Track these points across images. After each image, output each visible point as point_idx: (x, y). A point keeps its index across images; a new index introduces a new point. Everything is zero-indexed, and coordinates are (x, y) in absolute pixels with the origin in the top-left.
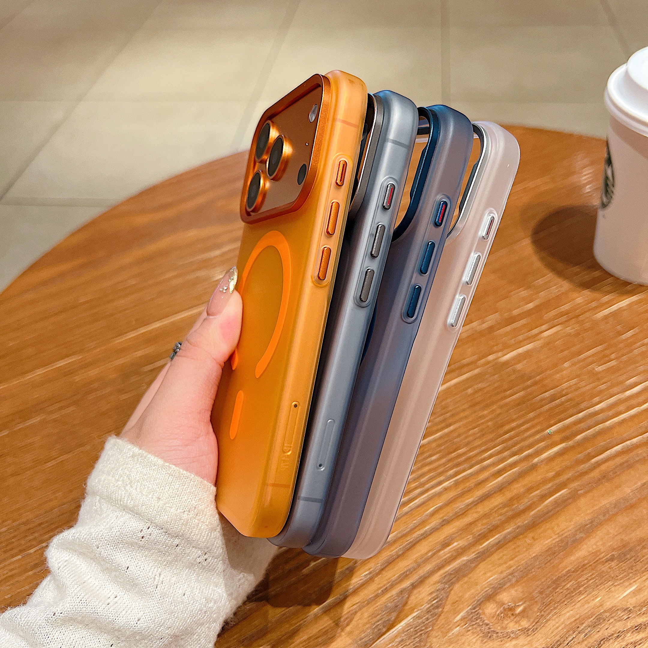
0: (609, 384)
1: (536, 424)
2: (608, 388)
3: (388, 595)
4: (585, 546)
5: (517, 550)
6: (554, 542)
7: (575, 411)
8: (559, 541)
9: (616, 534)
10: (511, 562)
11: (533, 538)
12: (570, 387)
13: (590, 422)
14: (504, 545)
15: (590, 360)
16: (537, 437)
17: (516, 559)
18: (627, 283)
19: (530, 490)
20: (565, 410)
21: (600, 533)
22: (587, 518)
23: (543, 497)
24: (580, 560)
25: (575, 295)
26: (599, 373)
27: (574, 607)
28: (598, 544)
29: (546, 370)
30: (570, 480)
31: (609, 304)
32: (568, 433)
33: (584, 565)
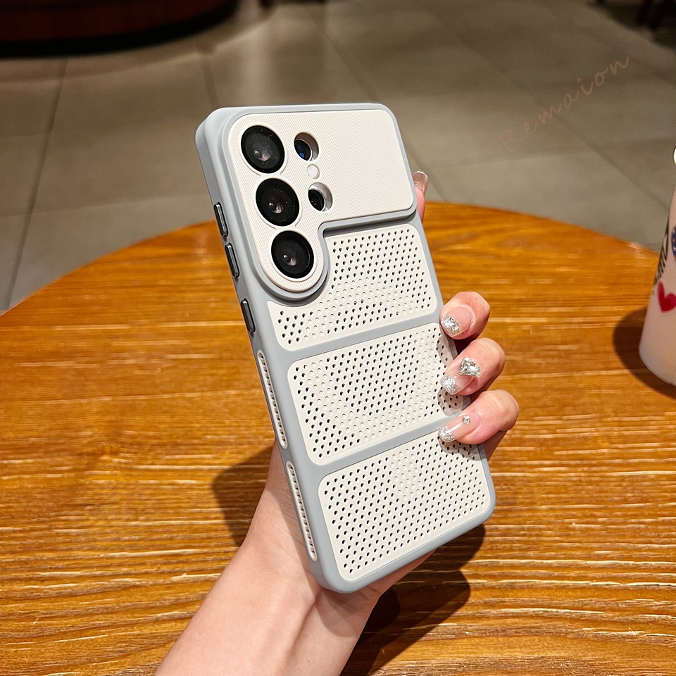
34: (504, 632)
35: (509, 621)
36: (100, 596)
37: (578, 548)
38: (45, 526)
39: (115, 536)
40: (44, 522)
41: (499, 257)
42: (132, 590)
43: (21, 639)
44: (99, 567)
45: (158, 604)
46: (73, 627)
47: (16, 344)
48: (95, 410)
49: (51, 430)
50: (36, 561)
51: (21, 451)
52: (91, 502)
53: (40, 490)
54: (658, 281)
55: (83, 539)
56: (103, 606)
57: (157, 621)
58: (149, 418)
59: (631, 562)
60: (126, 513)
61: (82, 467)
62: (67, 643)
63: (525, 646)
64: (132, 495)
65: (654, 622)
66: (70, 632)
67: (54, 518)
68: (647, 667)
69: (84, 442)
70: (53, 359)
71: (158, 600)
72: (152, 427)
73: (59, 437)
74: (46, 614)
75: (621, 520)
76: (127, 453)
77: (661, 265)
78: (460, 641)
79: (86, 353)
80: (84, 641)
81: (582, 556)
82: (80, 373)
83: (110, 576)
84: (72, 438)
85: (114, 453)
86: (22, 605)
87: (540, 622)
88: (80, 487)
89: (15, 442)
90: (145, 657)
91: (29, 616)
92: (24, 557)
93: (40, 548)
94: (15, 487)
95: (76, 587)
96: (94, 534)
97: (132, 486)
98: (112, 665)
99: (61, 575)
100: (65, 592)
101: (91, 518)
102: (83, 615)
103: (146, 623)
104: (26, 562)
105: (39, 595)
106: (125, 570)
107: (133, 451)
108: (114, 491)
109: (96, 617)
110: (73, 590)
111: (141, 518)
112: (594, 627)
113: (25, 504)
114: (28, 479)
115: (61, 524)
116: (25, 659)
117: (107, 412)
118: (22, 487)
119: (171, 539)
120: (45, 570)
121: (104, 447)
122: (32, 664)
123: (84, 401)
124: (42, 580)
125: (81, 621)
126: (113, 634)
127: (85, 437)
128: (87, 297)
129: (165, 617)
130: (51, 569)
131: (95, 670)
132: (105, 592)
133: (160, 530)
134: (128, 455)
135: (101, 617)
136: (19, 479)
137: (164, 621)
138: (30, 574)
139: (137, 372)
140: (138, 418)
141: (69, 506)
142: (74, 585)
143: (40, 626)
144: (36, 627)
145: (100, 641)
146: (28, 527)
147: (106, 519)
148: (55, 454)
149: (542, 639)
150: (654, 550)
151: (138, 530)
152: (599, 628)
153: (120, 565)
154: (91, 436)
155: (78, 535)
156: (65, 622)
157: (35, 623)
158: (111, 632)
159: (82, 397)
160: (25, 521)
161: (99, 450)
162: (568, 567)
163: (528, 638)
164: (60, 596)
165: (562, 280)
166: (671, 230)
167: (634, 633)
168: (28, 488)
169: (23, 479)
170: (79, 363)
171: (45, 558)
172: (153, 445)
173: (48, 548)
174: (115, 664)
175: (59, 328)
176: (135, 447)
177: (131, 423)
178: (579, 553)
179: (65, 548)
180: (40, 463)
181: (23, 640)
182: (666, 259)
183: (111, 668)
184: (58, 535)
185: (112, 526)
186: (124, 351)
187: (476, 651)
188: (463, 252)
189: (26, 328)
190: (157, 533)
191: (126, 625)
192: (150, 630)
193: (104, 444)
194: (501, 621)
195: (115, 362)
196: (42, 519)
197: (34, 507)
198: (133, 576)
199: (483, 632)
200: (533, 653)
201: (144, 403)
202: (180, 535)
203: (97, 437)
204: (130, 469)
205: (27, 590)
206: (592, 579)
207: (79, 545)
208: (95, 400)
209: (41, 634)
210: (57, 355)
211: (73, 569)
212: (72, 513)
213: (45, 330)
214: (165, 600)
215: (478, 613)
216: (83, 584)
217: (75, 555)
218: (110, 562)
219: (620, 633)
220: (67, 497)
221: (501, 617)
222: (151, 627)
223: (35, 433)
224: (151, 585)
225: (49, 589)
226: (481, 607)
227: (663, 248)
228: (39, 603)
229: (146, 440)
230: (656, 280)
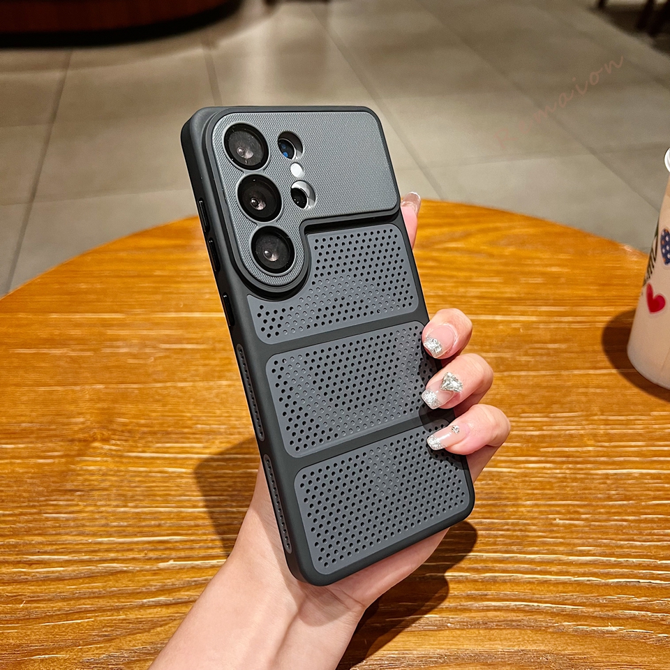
34: (486, 625)
35: (491, 614)
36: (87, 580)
37: (562, 544)
38: (35, 510)
39: (103, 522)
40: (34, 507)
41: (491, 255)
42: (119, 575)
43: (7, 621)
44: (86, 552)
45: (144, 589)
46: (59, 610)
47: (11, 330)
48: (88, 396)
49: (43, 415)
50: (25, 544)
51: (13, 436)
52: (81, 487)
53: (30, 475)
54: (647, 282)
55: (72, 524)
56: (90, 590)
57: (142, 606)
58: (141, 406)
59: (613, 559)
60: (115, 500)
61: (73, 453)
62: (53, 626)
63: (505, 639)
64: (122, 481)
65: (633, 618)
66: (56, 615)
67: (44, 503)
68: (626, 662)
69: (76, 428)
70: (47, 346)
71: (144, 586)
72: (143, 415)
73: (50, 423)
74: (33, 597)
75: (605, 517)
76: (119, 440)
77: (650, 267)
78: (441, 632)
79: (81, 341)
80: (70, 625)
81: (565, 551)
82: (73, 360)
83: (97, 561)
84: (64, 424)
85: (105, 440)
86: (9, 588)
87: (521, 616)
88: (70, 473)
89: (8, 427)
90: (130, 641)
91: (16, 599)
92: (13, 541)
93: (29, 532)
94: (7, 471)
95: (63, 571)
96: (83, 519)
97: (122, 473)
98: (97, 648)
99: (49, 559)
100: (52, 576)
101: (80, 503)
102: (71, 599)
103: (132, 608)
104: (15, 546)
105: (27, 579)
106: (112, 555)
107: (124, 438)
108: (104, 478)
109: (83, 601)
110: (61, 574)
111: (130, 504)
112: (575, 621)
113: (15, 488)
114: (18, 463)
115: (50, 509)
116: (11, 641)
117: (100, 400)
118: (13, 472)
119: (159, 526)
120: (33, 554)
121: (95, 433)
122: (19, 646)
123: (78, 388)
124: (30, 564)
125: (68, 605)
126: (99, 619)
127: (76, 424)
128: (83, 286)
129: (151, 603)
130: (39, 553)
131: (80, 654)
132: (92, 577)
133: (149, 517)
134: (118, 442)
135: (88, 601)
136: (11, 464)
137: (150, 606)
138: (19, 558)
139: (131, 361)
140: (130, 406)
141: (59, 491)
142: (62, 569)
143: (27, 608)
144: (23, 609)
145: (85, 624)
146: (17, 511)
147: (95, 505)
148: (47, 440)
149: (523, 632)
150: (636, 547)
151: (126, 516)
152: (579, 623)
153: (108, 551)
154: (83, 423)
155: (67, 520)
156: (52, 605)
157: (22, 605)
158: (97, 616)
159: (76, 384)
160: (15, 505)
161: (90, 437)
162: (550, 562)
163: (509, 631)
164: (47, 580)
165: (553, 279)
166: (661, 232)
167: (614, 629)
168: (19, 473)
169: (14, 463)
170: (73, 350)
171: (33, 542)
172: (144, 433)
173: (37, 532)
174: (100, 647)
175: (54, 316)
176: (126, 434)
177: (123, 411)
178: (561, 549)
179: (54, 532)
180: (31, 448)
181: (9, 622)
182: (655, 260)
183: (96, 652)
184: (47, 519)
185: (101, 512)
186: (117, 340)
187: (457, 643)
188: (456, 250)
189: (21, 315)
190: (145, 519)
191: (111, 610)
192: (136, 615)
193: (95, 430)
194: (482, 614)
195: (108, 350)
196: (31, 504)
197: (25, 491)
198: (120, 562)
199: (465, 624)
200: (514, 646)
201: (136, 391)
202: (168, 522)
203: (89, 423)
204: (121, 457)
205: (15, 573)
206: (574, 574)
207: (68, 530)
208: (87, 387)
209: (28, 617)
210: (52, 342)
211: (62, 553)
212: (62, 498)
213: (41, 317)
214: (151, 586)
215: (461, 605)
216: (70, 569)
217: (64, 539)
218: (96, 548)
219: (599, 628)
220: (58, 483)
221: (483, 610)
222: (137, 612)
223: (28, 419)
224: (138, 571)
225: (37, 572)
226: (463, 600)
227: (652, 250)
228: (26, 587)
229: (137, 428)
230: (645, 282)
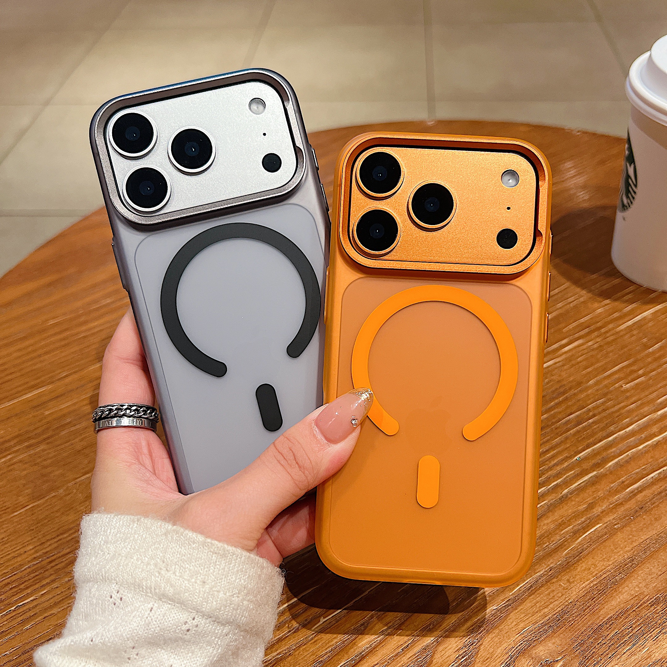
0: (639, 402)
1: (563, 451)
2: (638, 408)
3: (410, 654)
4: (626, 588)
5: (552, 595)
6: (592, 585)
7: (604, 434)
8: (596, 584)
9: (660, 573)
10: (546, 610)
11: (568, 581)
12: (597, 407)
13: (622, 446)
14: (536, 590)
15: (617, 376)
16: (566, 464)
17: (551, 606)
18: (650, 291)
19: (561, 525)
20: (593, 434)
21: (641, 573)
22: (626, 557)
23: (576, 533)
24: (622, 606)
25: (596, 305)
26: (627, 391)
27: (619, 660)
28: (640, 585)
29: (570, 389)
30: (605, 513)
31: (632, 314)
32: (597, 459)
33: (627, 611)
